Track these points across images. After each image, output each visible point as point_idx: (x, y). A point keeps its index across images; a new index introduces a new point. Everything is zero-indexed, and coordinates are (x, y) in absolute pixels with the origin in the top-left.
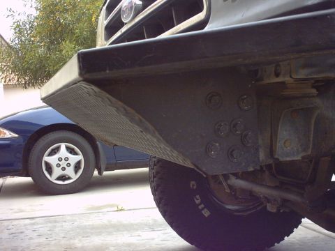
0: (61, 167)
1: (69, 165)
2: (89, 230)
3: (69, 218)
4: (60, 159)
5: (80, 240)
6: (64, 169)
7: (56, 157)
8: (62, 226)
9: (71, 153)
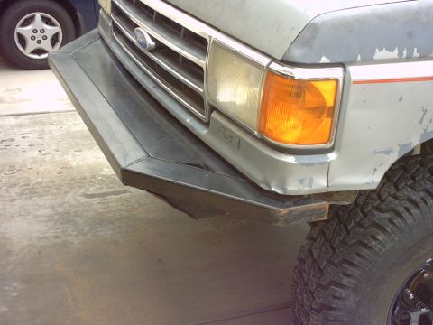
0: (37, 39)
1: (45, 38)
2: (79, 141)
3: (55, 117)
4: (35, 31)
5: (74, 156)
6: (39, 42)
7: (30, 27)
8: (51, 132)
9: (47, 23)
